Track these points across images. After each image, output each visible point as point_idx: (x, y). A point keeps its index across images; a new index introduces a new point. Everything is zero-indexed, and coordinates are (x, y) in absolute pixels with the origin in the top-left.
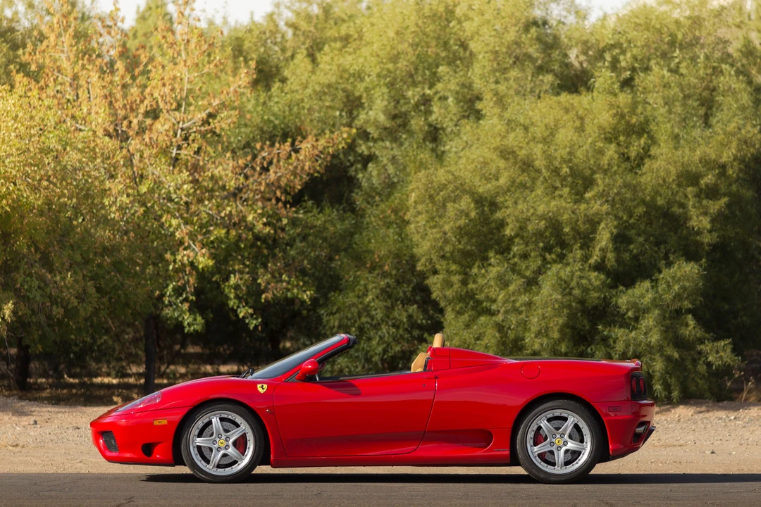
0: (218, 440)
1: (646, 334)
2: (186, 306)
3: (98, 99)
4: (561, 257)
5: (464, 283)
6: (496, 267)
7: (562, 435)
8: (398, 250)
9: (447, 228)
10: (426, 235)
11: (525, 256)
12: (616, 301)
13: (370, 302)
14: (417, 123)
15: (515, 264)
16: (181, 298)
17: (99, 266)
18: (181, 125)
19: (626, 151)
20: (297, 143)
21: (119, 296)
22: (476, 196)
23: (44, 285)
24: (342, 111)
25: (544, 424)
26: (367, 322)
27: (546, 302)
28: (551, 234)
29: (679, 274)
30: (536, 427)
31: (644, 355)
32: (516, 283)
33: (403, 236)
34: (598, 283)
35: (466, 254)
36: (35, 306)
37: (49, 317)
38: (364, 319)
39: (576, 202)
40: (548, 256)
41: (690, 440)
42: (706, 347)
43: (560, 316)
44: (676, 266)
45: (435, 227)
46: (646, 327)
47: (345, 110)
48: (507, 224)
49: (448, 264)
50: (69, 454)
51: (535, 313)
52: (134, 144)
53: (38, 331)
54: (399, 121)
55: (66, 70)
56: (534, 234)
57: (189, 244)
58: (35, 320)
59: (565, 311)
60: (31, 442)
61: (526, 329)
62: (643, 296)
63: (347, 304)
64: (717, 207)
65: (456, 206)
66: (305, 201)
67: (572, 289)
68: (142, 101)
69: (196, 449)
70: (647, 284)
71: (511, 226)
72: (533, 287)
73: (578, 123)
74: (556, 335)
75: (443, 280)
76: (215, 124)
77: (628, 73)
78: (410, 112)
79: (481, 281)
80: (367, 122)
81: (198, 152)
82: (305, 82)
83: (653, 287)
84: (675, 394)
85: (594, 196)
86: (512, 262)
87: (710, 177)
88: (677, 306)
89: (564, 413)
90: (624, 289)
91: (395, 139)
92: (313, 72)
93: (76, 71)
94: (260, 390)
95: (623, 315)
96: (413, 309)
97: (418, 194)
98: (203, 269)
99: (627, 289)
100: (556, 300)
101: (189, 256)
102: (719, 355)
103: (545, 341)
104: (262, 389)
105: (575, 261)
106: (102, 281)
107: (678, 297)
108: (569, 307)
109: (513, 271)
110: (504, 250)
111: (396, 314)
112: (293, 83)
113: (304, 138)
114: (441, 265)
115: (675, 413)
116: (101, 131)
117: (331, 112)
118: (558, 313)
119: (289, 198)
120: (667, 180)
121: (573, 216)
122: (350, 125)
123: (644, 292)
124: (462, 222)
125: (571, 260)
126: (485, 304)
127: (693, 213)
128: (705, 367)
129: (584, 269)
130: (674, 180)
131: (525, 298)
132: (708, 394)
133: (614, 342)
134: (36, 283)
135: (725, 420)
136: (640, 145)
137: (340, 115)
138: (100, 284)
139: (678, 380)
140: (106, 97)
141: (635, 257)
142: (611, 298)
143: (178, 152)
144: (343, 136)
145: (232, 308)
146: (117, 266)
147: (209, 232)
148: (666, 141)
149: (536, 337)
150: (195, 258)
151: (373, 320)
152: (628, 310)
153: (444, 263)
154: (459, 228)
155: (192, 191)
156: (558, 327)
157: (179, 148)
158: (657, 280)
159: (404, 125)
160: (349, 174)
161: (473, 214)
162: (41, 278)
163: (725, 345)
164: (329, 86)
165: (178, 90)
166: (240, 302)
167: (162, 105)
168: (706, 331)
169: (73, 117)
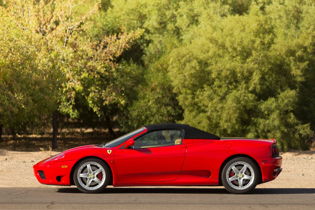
0: (90, 174)
1: (273, 121)
2: (71, 107)
3: (33, 16)
4: (236, 87)
5: (193, 98)
6: (207, 91)
7: (242, 173)
8: (163, 82)
9: (186, 74)
10: (177, 77)
11: (220, 87)
12: (260, 107)
13: (150, 105)
14: (170, 26)
15: (216, 90)
16: (69, 103)
17: (34, 90)
18: (68, 28)
19: (263, 40)
20: (119, 36)
21: (42, 103)
22: (199, 60)
23: (10, 99)
24: (137, 20)
25: (233, 168)
26: (149, 114)
27: (230, 107)
28: (232, 77)
29: (288, 95)
30: (230, 169)
31: (272, 131)
32: (216, 99)
33: (165, 76)
34: (252, 98)
35: (194, 85)
36: (6, 108)
37: (12, 112)
38: (148, 113)
39: (243, 63)
40: (230, 87)
41: (292, 169)
42: (299, 127)
43: (236, 113)
44: (286, 91)
45: (180, 73)
46: (273, 118)
47: (139, 20)
48: (212, 72)
49: (186, 90)
50: (22, 175)
51: (225, 112)
52: (48, 36)
53: (7, 118)
54: (163, 25)
55: (19, 3)
56: (224, 77)
57: (72, 80)
58: (6, 114)
59: (238, 111)
60: (5, 169)
61: (220, 119)
62: (271, 105)
63: (141, 106)
64: (303, 66)
65: (190, 64)
66: (122, 61)
67: (241, 101)
68: (52, 18)
69: (80, 179)
70: (273, 99)
71: (214, 73)
72: (224, 101)
73: (242, 28)
74: (234, 122)
75: (184, 97)
76: (83, 27)
77: (262, 4)
78: (167, 22)
79: (200, 97)
80: (149, 25)
81: (76, 39)
82: (122, 8)
83: (276, 101)
84: (286, 147)
85: (251, 61)
86: (214, 89)
87: (300, 52)
88: (286, 109)
89: (242, 163)
90: (263, 101)
91: (161, 33)
92: (125, 4)
93: (23, 4)
94: (108, 152)
95: (263, 113)
96: (169, 108)
97: (173, 59)
98: (78, 91)
99: (264, 101)
100: (234, 106)
101: (72, 85)
102: (305, 130)
103: (229, 124)
104: (109, 152)
105: (242, 89)
106: (35, 97)
107: (287, 105)
108: (239, 109)
109: (215, 93)
110: (211, 83)
111: (162, 110)
112: (116, 8)
113: (122, 33)
114: (183, 90)
115: (285, 156)
116: (34, 30)
117: (133, 21)
118: (235, 112)
119: (115, 59)
120: (281, 53)
121: (241, 69)
122: (141, 27)
123: (272, 103)
124: (193, 71)
125: (240, 89)
126: (202, 108)
127: (293, 68)
128: (298, 136)
129: (246, 93)
130: (284, 54)
131: (220, 105)
132: (300, 147)
133: (259, 125)
134: (6, 98)
135: (307, 159)
136: (269, 38)
137: (137, 23)
138: (34, 98)
139: (287, 142)
140: (36, 16)
141: (267, 87)
142: (258, 105)
143: (67, 39)
144: (139, 32)
145: (91, 108)
146: (41, 90)
147: (81, 74)
148: (281, 37)
149: (225, 122)
150: (75, 86)
151: (152, 113)
152: (265, 111)
153: (184, 89)
154: (192, 74)
155: (73, 56)
156: (235, 118)
157: (68, 38)
158: (278, 97)
159: (165, 27)
160: (141, 49)
161: (198, 68)
162: (8, 95)
163: (307, 126)
164: (132, 10)
165: (67, 13)
166: (94, 105)
167: (60, 19)
168: (299, 120)
169: (22, 24)
